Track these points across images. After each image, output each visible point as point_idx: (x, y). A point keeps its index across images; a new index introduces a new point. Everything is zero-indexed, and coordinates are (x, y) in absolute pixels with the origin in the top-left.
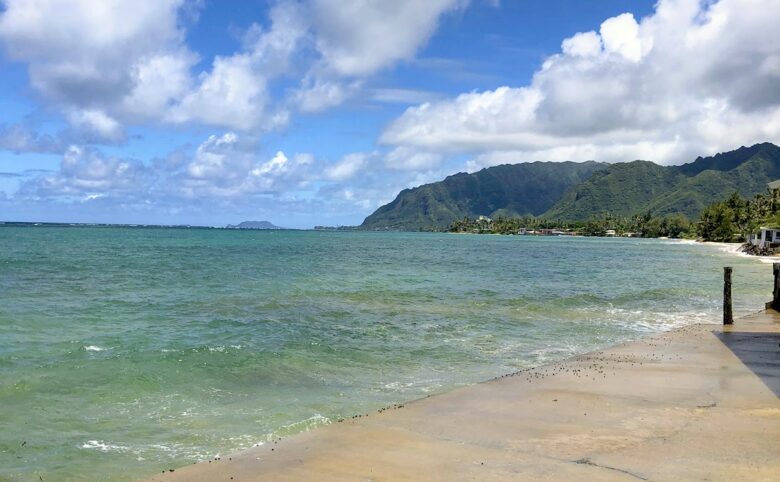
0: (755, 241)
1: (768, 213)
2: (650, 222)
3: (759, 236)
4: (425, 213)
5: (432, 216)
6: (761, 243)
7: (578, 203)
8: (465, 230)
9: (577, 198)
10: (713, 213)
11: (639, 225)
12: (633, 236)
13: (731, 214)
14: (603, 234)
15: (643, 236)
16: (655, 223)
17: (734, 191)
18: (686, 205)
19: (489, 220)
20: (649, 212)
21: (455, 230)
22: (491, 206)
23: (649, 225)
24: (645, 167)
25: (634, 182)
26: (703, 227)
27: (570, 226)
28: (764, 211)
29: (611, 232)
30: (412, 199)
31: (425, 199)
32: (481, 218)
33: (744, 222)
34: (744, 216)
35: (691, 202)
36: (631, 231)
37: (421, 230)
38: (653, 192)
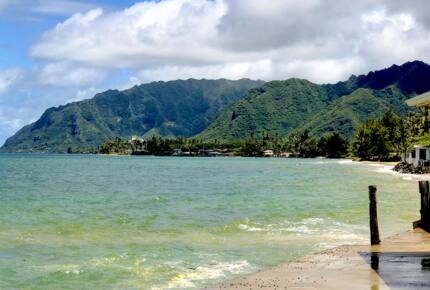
0: (410, 160)
1: (421, 131)
2: (308, 141)
3: (414, 156)
4: (74, 133)
5: (81, 136)
6: (415, 162)
7: (234, 122)
8: (116, 151)
9: (234, 117)
10: (367, 131)
11: (297, 145)
12: (291, 156)
13: (385, 133)
14: (261, 155)
15: (300, 156)
16: (312, 142)
17: (388, 109)
18: (342, 124)
19: (142, 140)
20: (307, 132)
21: (106, 151)
22: (144, 126)
23: (307, 145)
24: (299, 85)
25: (290, 100)
26: (358, 146)
27: (228, 146)
28: (417, 129)
29: (268, 152)
30: (58, 118)
31: (73, 118)
32: (134, 139)
33: (398, 141)
34: (399, 135)
35: (347, 121)
36: (289, 150)
37: (69, 151)
38: (309, 111)
